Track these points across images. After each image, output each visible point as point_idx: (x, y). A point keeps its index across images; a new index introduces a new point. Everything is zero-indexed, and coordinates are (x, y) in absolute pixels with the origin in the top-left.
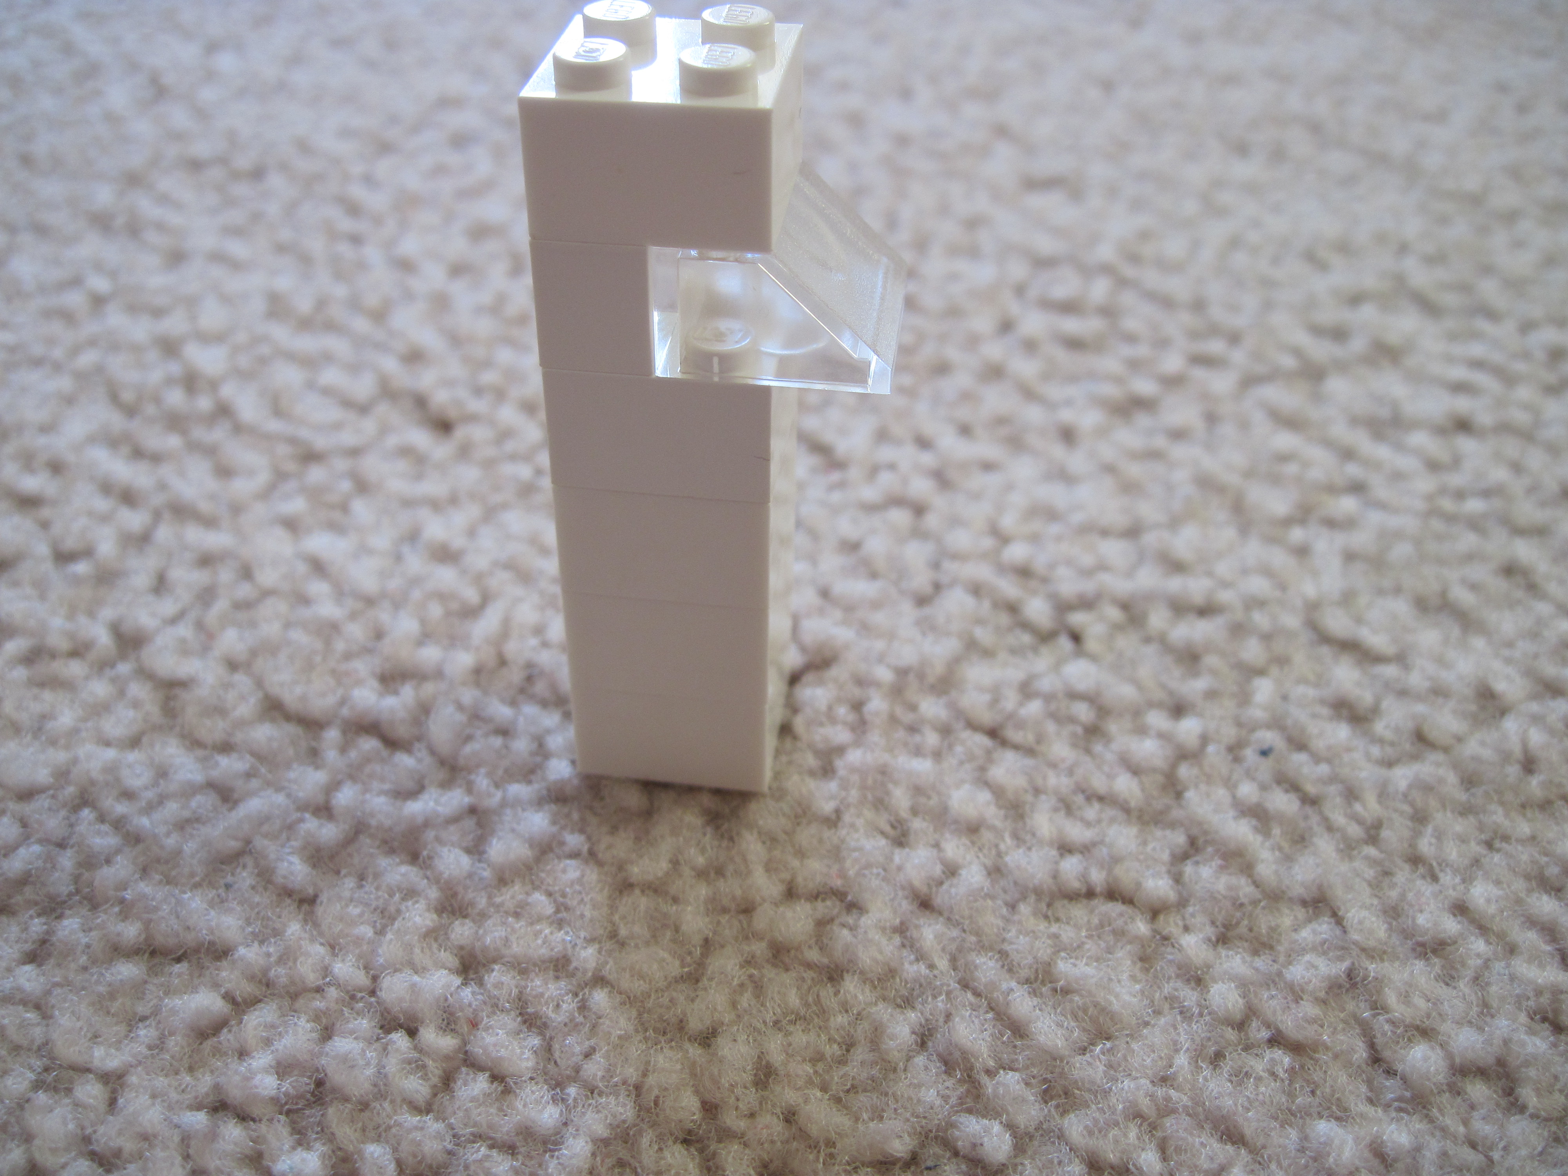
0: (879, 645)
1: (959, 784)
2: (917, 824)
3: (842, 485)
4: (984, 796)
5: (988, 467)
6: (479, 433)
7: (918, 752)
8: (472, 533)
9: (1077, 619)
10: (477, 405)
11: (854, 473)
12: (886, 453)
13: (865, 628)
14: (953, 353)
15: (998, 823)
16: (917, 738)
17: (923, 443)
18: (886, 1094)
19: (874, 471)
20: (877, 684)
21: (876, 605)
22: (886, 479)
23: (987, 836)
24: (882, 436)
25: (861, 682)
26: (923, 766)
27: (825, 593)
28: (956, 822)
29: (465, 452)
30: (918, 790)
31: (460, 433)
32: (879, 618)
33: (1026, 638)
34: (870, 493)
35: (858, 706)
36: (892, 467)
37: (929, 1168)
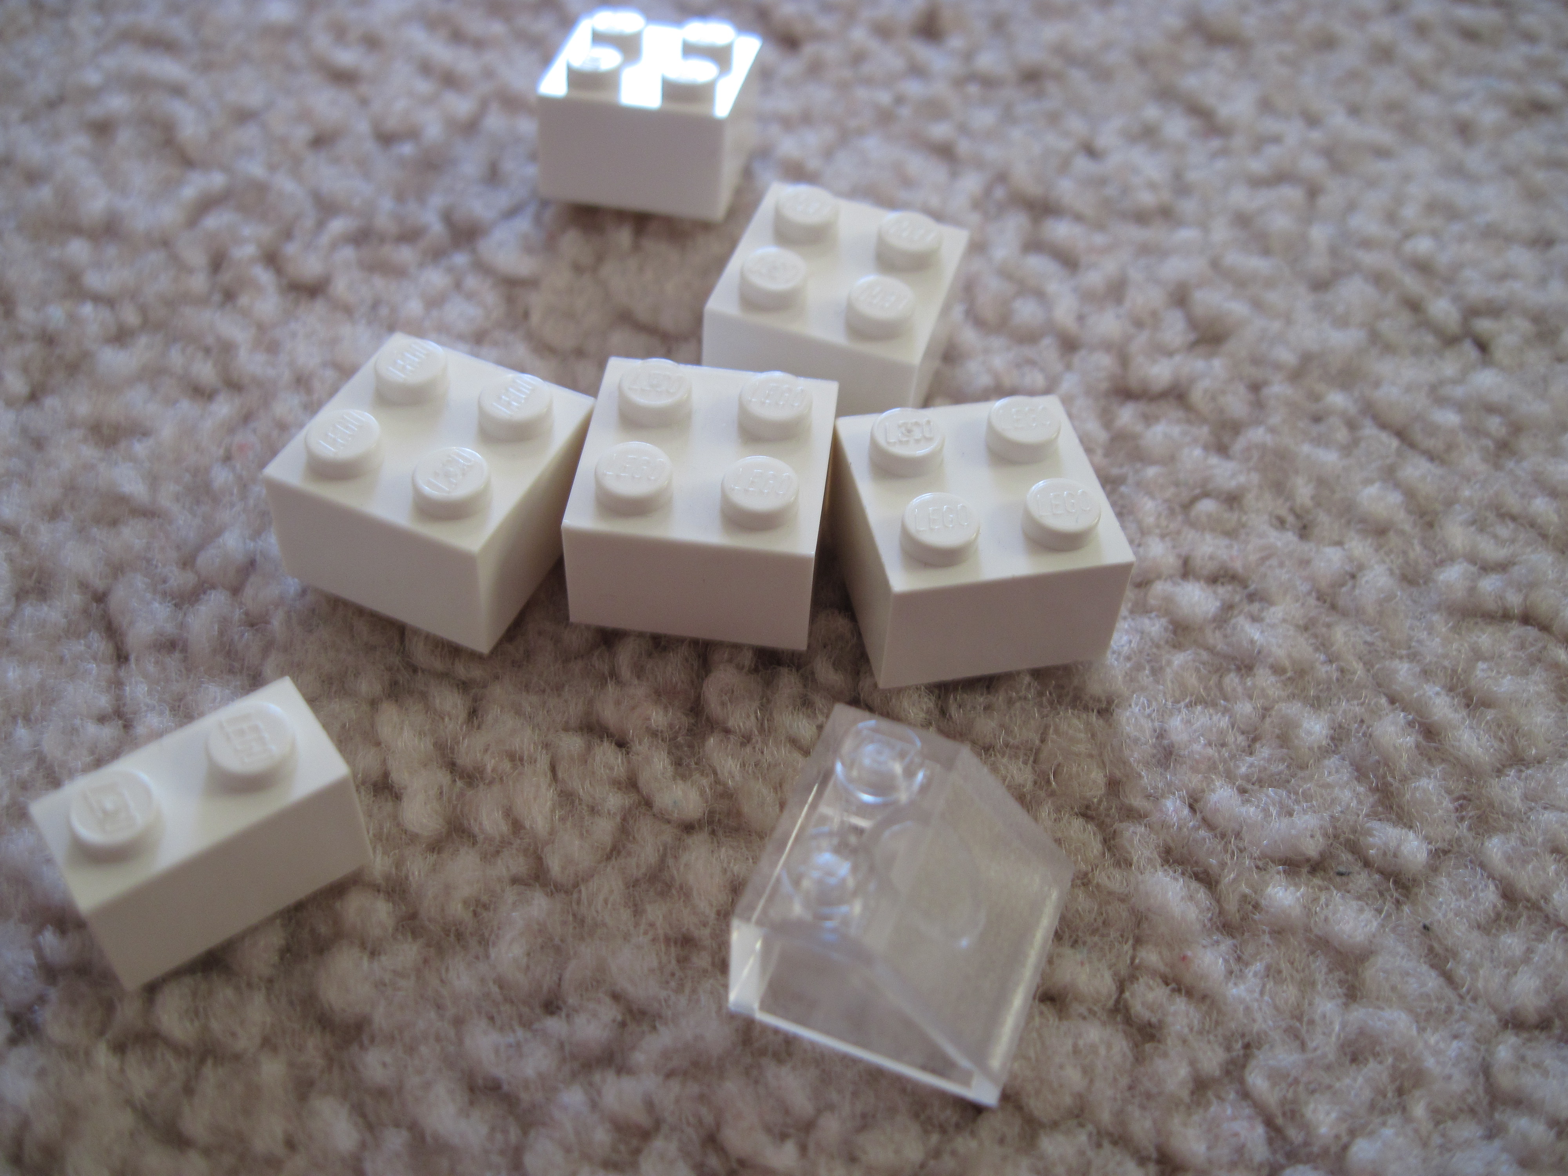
0: (1276, 326)
1: (1368, 482)
2: (1323, 518)
3: (1224, 152)
4: (1395, 498)
5: (1382, 153)
6: (831, 52)
7: (1321, 441)
8: (828, 154)
9: (1484, 325)
10: (825, 23)
11: (1239, 141)
12: (1270, 125)
13: (1257, 305)
14: (1339, 28)
15: (1407, 527)
16: (1322, 428)
17: (1312, 120)
18: (1296, 793)
19: (1259, 143)
20: (1278, 366)
21: (1270, 283)
22: (1272, 151)
23: (1394, 540)
24: (1266, 105)
25: (1257, 361)
26: (1329, 458)
27: (1215, 264)
28: (1363, 521)
29: (815, 69)
30: (1322, 482)
31: (809, 50)
32: (1273, 297)
33: (1430, 339)
34: (1257, 166)
35: (1255, 388)
36: (1276, 139)
37: (1341, 874)
